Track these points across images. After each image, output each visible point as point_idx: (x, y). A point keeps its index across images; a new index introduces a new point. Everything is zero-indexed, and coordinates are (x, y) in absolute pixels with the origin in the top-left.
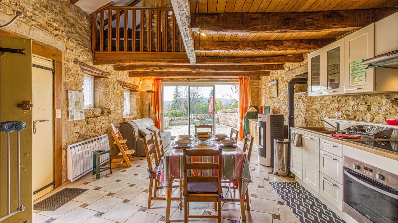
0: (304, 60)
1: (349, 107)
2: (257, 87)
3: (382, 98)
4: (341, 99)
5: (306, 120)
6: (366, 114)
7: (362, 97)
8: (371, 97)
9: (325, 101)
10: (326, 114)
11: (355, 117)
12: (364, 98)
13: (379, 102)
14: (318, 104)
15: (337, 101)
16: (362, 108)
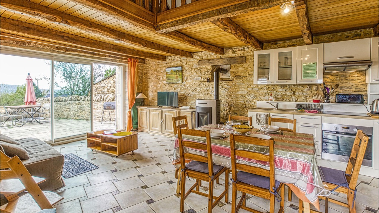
0: (225, 54)
1: (277, 93)
2: (141, 71)
3: (304, 87)
4: (269, 87)
5: (228, 103)
6: (291, 97)
7: (288, 86)
8: (295, 87)
9: (253, 88)
10: (255, 98)
11: (283, 99)
12: (289, 87)
13: (302, 89)
14: (245, 90)
15: (266, 88)
16: (289, 93)
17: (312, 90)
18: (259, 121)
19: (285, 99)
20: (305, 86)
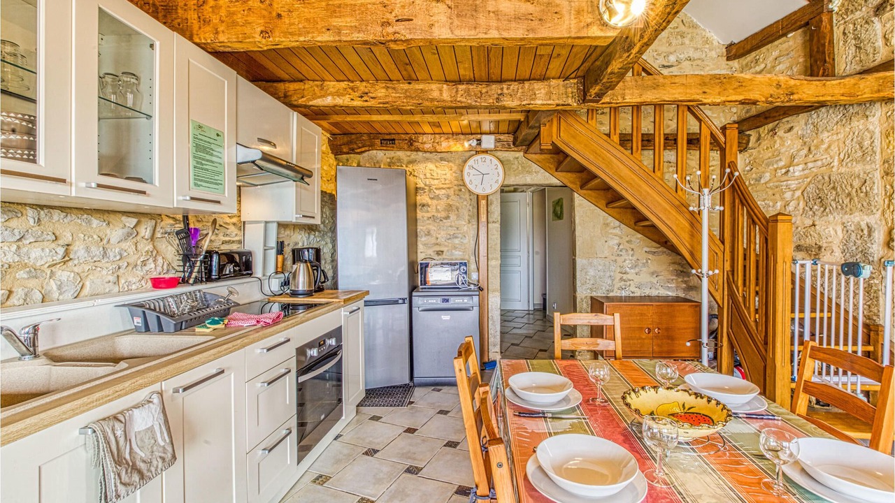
3: (109, 224)
6: (53, 276)
11: (10, 292)
13: (101, 234)
16: (39, 254)
17: (139, 238)
18: (135, 468)
19: (19, 293)
20: (112, 217)
